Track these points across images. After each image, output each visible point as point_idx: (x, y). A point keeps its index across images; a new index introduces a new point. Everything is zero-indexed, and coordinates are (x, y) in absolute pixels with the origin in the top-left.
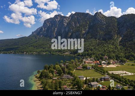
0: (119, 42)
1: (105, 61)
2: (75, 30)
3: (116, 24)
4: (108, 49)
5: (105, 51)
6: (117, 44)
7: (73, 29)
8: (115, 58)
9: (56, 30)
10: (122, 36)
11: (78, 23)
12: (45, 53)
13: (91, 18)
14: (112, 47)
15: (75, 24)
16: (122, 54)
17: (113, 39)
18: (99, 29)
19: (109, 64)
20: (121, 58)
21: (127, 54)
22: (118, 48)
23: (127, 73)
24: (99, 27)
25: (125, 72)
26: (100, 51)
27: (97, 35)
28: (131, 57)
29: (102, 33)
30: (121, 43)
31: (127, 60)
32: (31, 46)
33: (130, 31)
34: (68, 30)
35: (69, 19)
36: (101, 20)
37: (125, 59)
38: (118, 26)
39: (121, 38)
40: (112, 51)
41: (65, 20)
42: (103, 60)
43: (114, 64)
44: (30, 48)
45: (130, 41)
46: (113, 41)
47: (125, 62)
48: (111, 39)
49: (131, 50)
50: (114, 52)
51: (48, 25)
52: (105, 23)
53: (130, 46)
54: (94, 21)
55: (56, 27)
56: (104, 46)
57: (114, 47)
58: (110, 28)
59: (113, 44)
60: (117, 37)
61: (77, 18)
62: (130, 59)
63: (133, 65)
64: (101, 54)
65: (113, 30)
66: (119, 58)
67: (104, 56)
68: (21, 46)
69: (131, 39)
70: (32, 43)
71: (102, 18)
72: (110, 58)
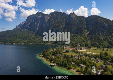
0: (87, 35)
1: (78, 47)
2: (55, 25)
3: (85, 22)
4: (80, 39)
5: (78, 41)
6: (86, 36)
7: (53, 25)
8: (85, 46)
9: (38, 25)
10: (89, 31)
11: (57, 20)
12: (31, 44)
13: (67, 17)
14: (82, 38)
15: (55, 21)
16: (89, 43)
17: (83, 33)
18: (73, 26)
19: (81, 49)
20: (88, 46)
21: (92, 43)
22: (86, 39)
23: (92, 53)
24: (73, 24)
25: (91, 53)
26: (74, 41)
27: (71, 30)
28: (94, 44)
29: (75, 28)
30: (88, 36)
31: (93, 47)
32: (18, 38)
33: (94, 28)
34: (49, 26)
35: (49, 16)
36: (74, 19)
37: (91, 46)
38: (86, 23)
39: (88, 32)
40: (83, 41)
41: (46, 18)
42: (77, 47)
43: (84, 49)
44: (18, 39)
45: (94, 34)
46: (83, 34)
47: (91, 48)
48: (82, 33)
49: (95, 40)
50: (84, 42)
51: (31, 21)
52: (77, 21)
53: (94, 38)
54: (69, 19)
55: (38, 23)
56: (77, 38)
57: (84, 38)
58: (81, 25)
59: (83, 36)
60: (86, 31)
61: (56, 16)
62: (94, 46)
63: (95, 49)
64: (75, 43)
65: (83, 26)
66: (87, 46)
67: (78, 44)
68: (9, 38)
69: (95, 33)
70: (18, 36)
71: (75, 17)
72: (81, 46)
